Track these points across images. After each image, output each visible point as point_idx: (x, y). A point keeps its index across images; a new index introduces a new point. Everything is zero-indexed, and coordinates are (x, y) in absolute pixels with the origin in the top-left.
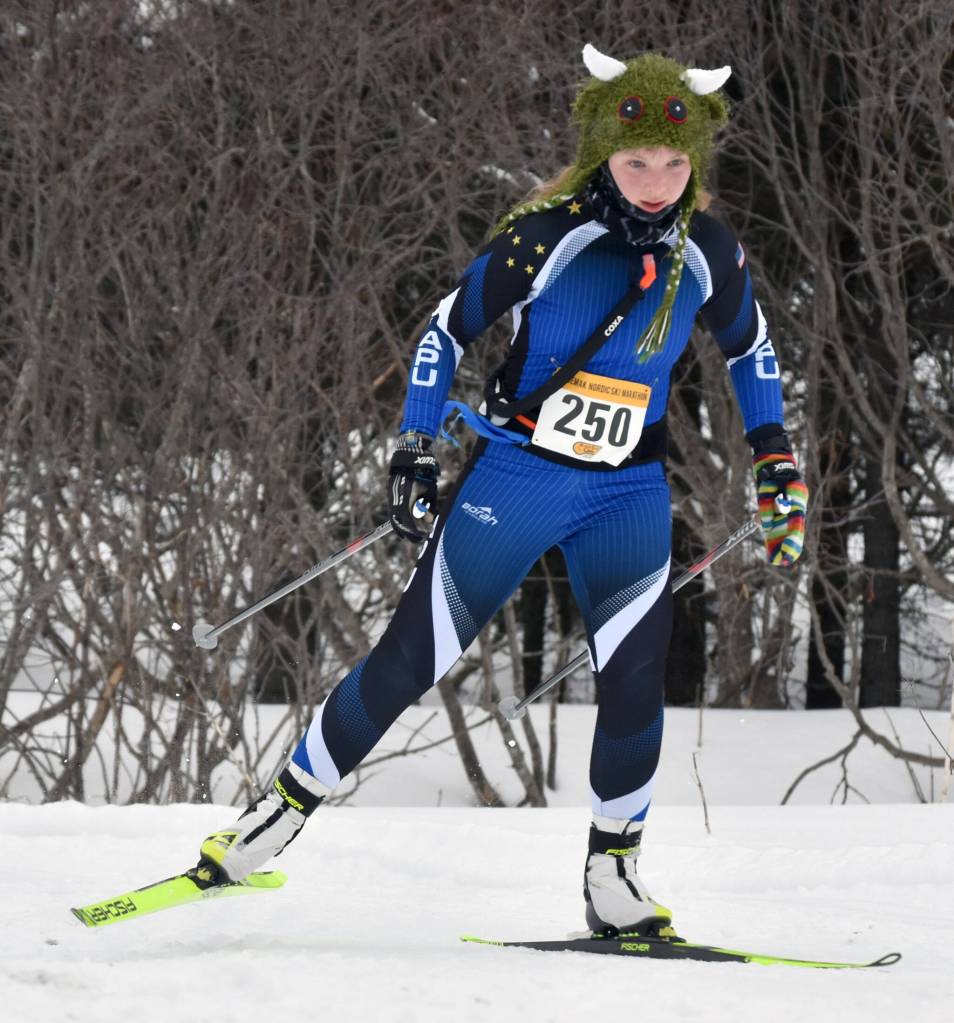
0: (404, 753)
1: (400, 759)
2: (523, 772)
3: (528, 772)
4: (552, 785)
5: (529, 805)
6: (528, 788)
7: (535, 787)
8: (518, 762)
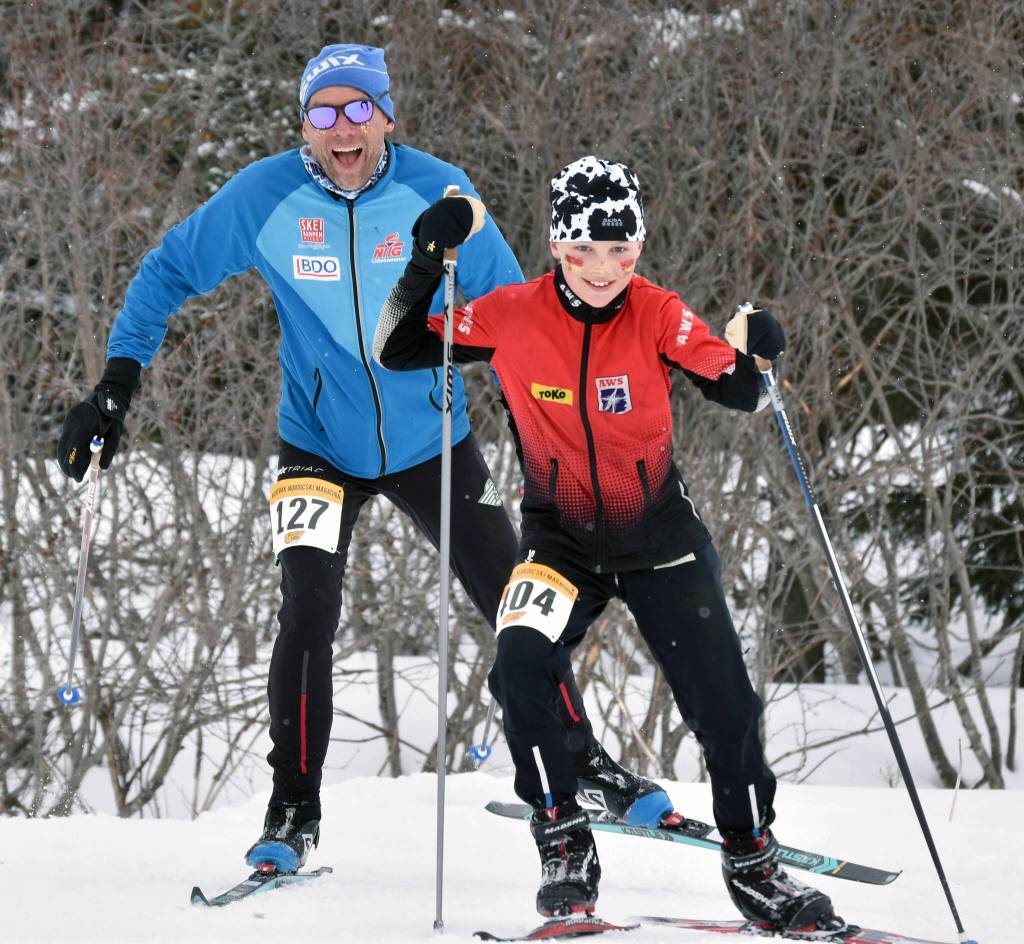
0: (865, 731)
1: (861, 737)
2: (980, 753)
3: (985, 753)
4: (1011, 765)
5: (987, 785)
6: (986, 768)
7: (992, 768)
8: (975, 743)
